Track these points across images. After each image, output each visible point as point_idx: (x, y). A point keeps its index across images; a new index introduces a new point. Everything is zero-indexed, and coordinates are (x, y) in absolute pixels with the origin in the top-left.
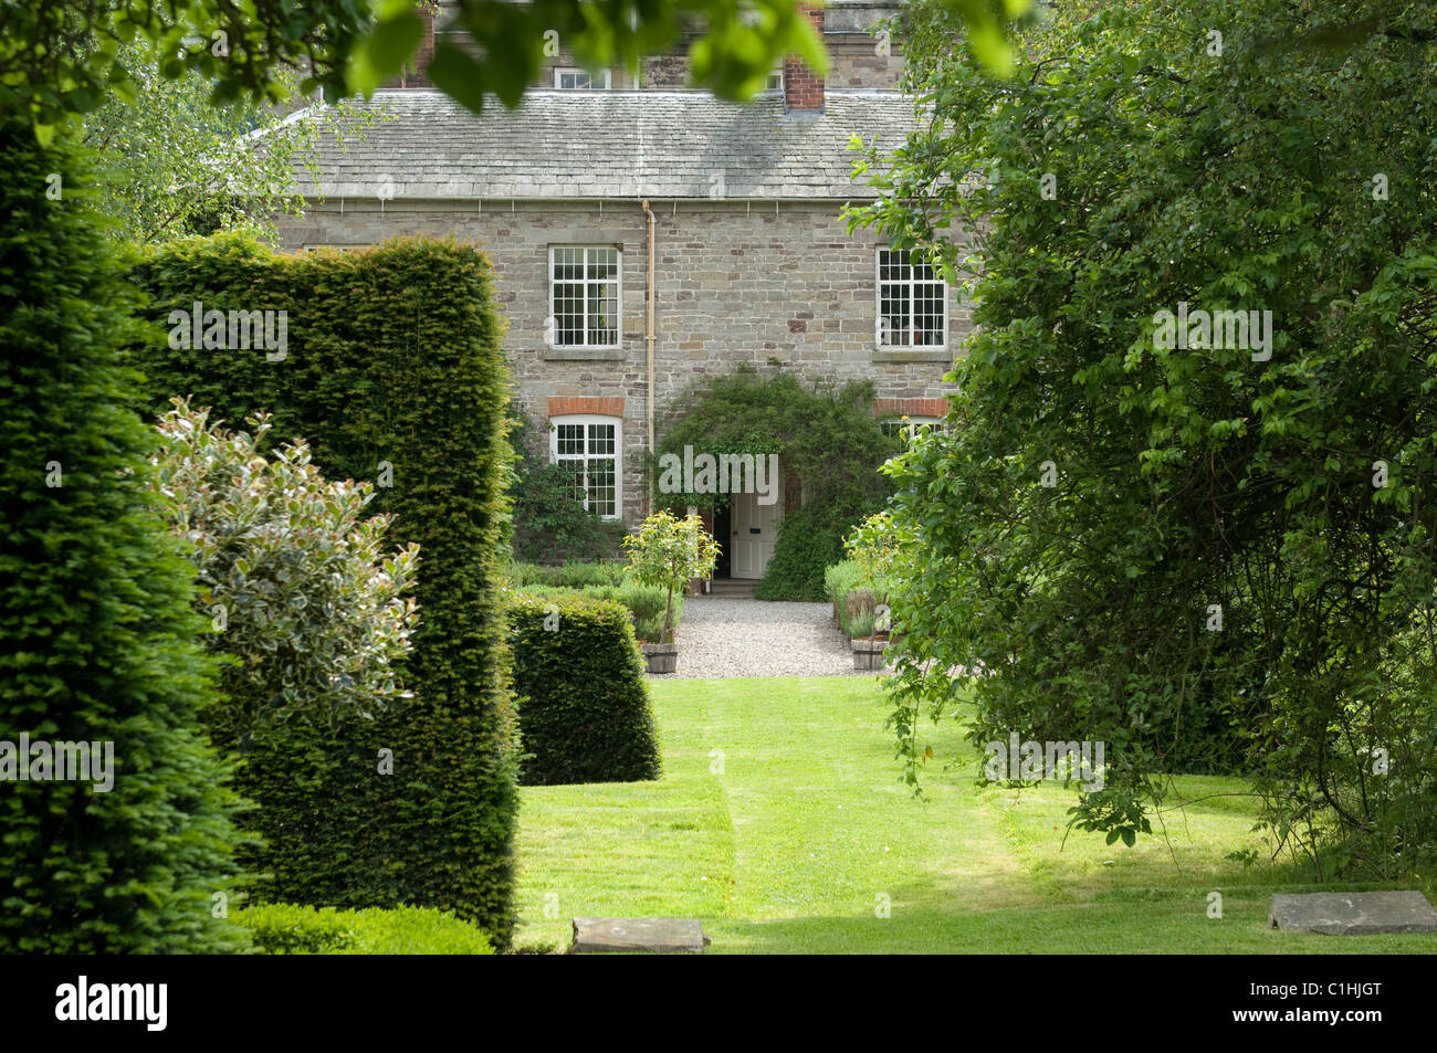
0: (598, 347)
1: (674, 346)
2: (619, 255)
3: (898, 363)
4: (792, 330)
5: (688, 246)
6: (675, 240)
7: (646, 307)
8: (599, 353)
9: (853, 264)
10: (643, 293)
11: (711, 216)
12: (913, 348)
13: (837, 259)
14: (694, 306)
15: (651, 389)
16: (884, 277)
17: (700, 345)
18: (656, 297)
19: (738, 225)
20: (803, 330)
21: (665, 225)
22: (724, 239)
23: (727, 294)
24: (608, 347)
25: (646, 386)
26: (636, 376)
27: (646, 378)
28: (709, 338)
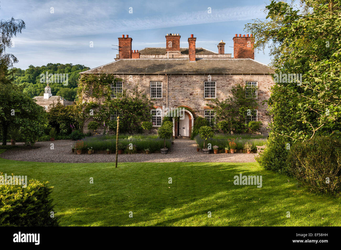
0: (158, 98)
1: (171, 98)
2: (162, 83)
3: (208, 100)
4: (190, 95)
5: (173, 81)
6: (171, 80)
7: (166, 91)
8: (158, 99)
9: (200, 84)
10: (166, 89)
11: (177, 77)
12: (210, 98)
13: (198, 83)
14: (174, 91)
15: (167, 105)
16: (206, 86)
17: (175, 98)
18: (168, 90)
19: (181, 78)
20: (192, 95)
21: (169, 78)
22: (179, 80)
23: (180, 89)
24: (160, 98)
25: (166, 104)
26: (165, 103)
27: (166, 103)
28: (177, 96)
